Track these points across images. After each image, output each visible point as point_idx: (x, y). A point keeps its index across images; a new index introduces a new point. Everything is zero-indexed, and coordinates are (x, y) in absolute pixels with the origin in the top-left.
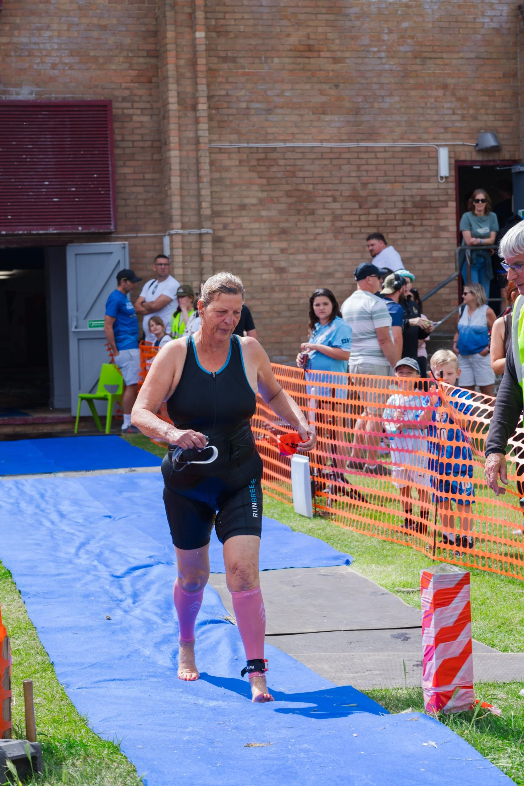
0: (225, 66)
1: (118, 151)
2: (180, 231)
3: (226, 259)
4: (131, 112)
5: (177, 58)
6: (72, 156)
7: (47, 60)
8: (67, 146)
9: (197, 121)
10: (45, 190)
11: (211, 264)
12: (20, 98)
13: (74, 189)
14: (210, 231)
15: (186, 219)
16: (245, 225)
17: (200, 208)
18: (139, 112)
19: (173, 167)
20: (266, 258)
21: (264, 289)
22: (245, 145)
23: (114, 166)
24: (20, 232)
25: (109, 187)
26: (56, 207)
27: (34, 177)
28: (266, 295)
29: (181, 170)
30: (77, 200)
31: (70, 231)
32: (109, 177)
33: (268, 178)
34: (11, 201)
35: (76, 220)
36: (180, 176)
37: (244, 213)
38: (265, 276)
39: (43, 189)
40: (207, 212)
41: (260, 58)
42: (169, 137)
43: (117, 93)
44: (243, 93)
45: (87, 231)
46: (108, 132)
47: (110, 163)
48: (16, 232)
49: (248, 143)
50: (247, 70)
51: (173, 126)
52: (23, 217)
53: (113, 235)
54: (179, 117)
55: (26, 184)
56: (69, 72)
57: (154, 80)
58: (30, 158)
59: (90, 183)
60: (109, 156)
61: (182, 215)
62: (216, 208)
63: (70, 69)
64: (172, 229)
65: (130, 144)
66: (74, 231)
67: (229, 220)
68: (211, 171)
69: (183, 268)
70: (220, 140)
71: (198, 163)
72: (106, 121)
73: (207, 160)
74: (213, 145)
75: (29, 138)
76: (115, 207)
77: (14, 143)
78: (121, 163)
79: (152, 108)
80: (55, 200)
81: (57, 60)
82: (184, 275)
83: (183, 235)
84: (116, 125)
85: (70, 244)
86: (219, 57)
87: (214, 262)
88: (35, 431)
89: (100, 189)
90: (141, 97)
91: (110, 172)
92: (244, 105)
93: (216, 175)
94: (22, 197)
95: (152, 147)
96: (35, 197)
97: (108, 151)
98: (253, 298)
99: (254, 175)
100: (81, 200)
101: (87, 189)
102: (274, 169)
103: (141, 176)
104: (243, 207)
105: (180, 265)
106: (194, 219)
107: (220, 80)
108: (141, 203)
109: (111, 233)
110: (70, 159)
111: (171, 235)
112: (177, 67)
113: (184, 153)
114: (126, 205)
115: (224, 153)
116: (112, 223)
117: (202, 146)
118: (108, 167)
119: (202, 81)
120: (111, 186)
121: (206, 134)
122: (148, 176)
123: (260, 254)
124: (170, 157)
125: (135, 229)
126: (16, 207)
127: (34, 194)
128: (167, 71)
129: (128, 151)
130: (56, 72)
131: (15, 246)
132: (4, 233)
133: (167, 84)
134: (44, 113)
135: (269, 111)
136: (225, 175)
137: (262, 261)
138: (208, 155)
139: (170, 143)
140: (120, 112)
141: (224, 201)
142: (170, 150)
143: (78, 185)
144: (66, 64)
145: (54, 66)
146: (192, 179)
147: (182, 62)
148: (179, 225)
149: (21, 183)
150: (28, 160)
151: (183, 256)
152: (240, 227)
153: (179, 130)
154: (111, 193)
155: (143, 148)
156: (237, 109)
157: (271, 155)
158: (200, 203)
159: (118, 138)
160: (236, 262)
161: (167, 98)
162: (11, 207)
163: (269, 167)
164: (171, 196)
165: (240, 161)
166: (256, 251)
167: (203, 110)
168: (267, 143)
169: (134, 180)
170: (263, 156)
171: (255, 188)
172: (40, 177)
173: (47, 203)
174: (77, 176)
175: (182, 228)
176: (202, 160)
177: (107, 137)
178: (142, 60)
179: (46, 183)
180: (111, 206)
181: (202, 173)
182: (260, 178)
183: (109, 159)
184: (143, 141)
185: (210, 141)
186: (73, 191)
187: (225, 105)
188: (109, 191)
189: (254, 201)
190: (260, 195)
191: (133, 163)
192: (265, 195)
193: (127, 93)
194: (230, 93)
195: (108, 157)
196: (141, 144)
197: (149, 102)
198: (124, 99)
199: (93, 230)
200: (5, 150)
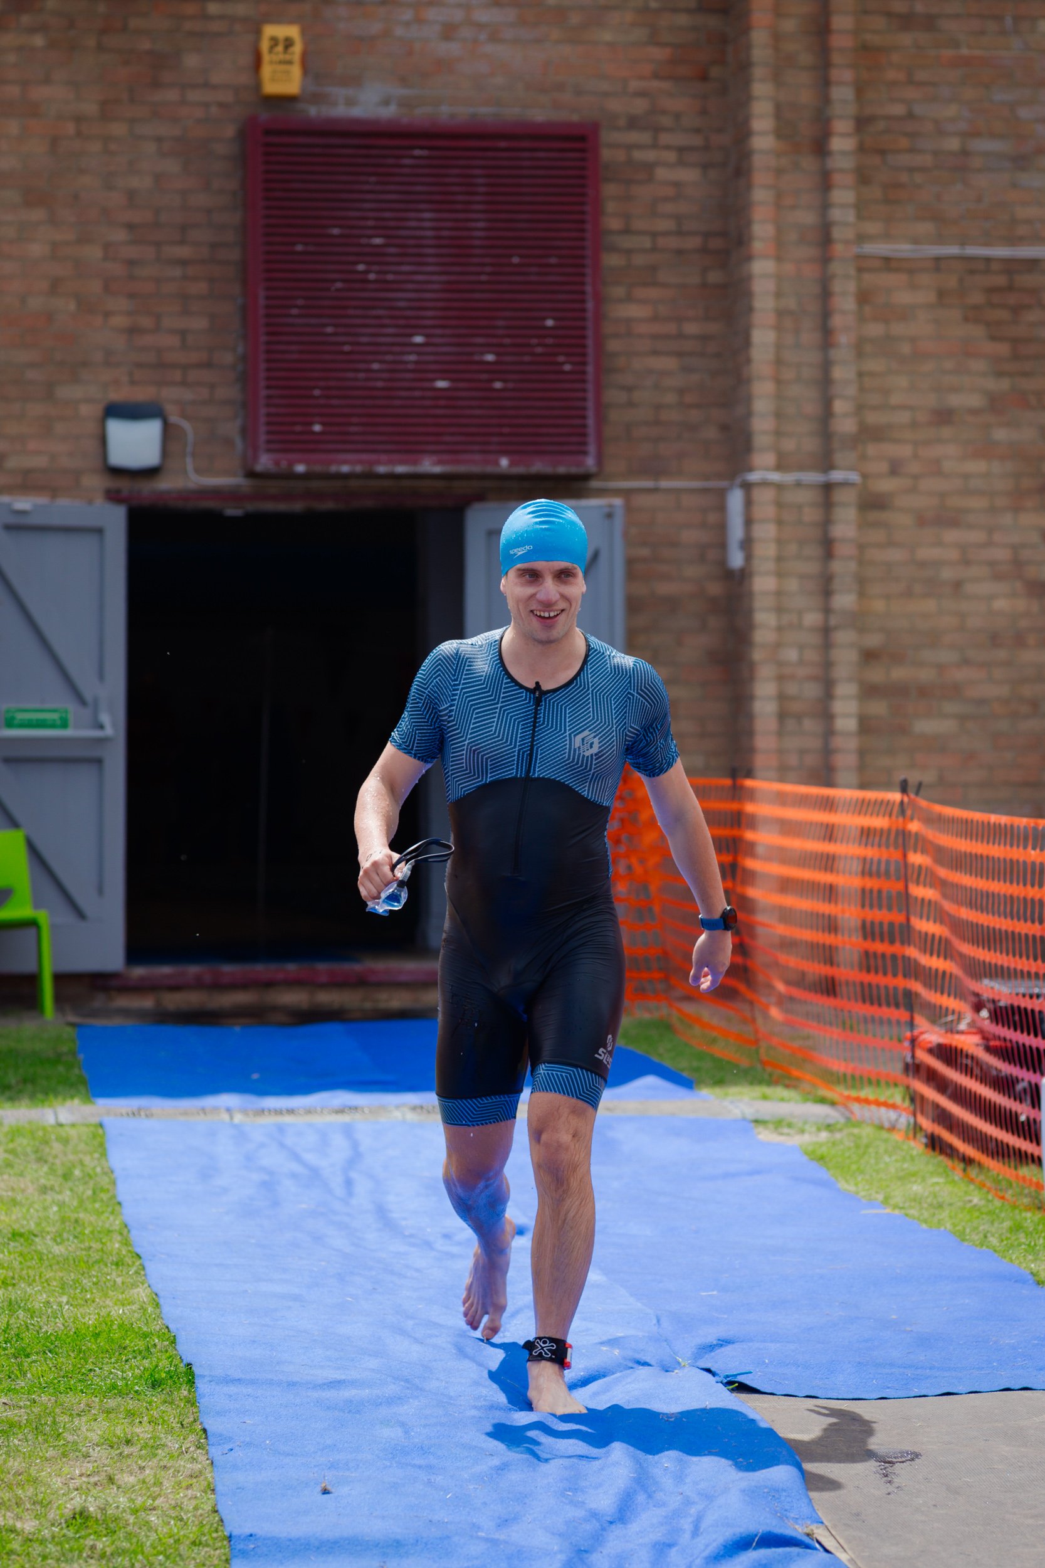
0: (906, 39)
1: (611, 260)
2: (775, 477)
3: (895, 555)
4: (650, 156)
5: (778, 12)
6: (488, 269)
7: (432, 14)
8: (477, 242)
9: (825, 183)
10: (412, 358)
11: (852, 566)
12: (357, 112)
13: (490, 358)
14: (854, 477)
15: (789, 445)
16: (948, 466)
17: (827, 414)
18: (671, 156)
19: (758, 303)
20: (1001, 554)
21: (995, 640)
22: (953, 250)
23: (599, 299)
24: (345, 469)
25: (584, 355)
26: (442, 402)
27: (387, 321)
28: (1002, 654)
29: (780, 313)
30: (498, 385)
31: (475, 469)
32: (584, 328)
33: (1015, 341)
34: (322, 384)
35: (495, 439)
36: (779, 328)
37: (946, 432)
38: (1000, 604)
39: (410, 353)
40: (845, 425)
41: (999, 18)
42: (749, 223)
43: (615, 105)
44: (951, 110)
45: (520, 470)
46: (587, 208)
47: (589, 289)
48: (333, 469)
49: (963, 244)
50: (965, 51)
51: (761, 195)
52: (353, 429)
53: (594, 484)
54: (779, 172)
55: (364, 339)
56: (489, 48)
57: (715, 72)
58: (378, 273)
59: (534, 341)
60: (588, 271)
61: (778, 433)
62: (872, 418)
63: (494, 38)
64: (750, 469)
65: (647, 243)
66: (490, 469)
67: (905, 451)
68: (861, 319)
69: (780, 575)
70: (887, 237)
71: (826, 294)
72: (582, 177)
73: (851, 286)
74: (869, 248)
75: (376, 219)
76: (599, 406)
77: (336, 231)
78: (618, 291)
79: (706, 148)
80: (441, 384)
81: (458, 15)
82: (779, 593)
83: (779, 487)
84: (609, 190)
85: (477, 506)
86: (889, 14)
87: (861, 562)
88: (368, 1005)
89: (561, 359)
90: (677, 116)
91: (589, 315)
92: (953, 144)
93: (875, 330)
94: (350, 375)
95: (704, 250)
96: (385, 375)
97: (583, 257)
98: (966, 662)
99: (977, 331)
100: (510, 385)
101: (527, 358)
102: (1033, 316)
103: (671, 328)
104: (944, 416)
105: (770, 566)
106: (811, 445)
107: (891, 75)
108: (670, 398)
109: (586, 477)
110: (484, 278)
111: (747, 487)
112: (777, 38)
113: (789, 268)
114: (631, 404)
115: (897, 270)
116: (592, 448)
117: (839, 249)
118: (583, 301)
119: (843, 75)
120: (590, 350)
121: (850, 216)
122: (691, 328)
123: (989, 544)
124: (749, 278)
125: (654, 468)
126: (334, 402)
127: (384, 366)
128: (749, 47)
129: (639, 260)
130: (453, 49)
131: (329, 505)
132: (300, 468)
133: (747, 82)
134: (417, 152)
135: (1021, 162)
136: (898, 329)
137: (992, 564)
138: (852, 272)
139: (750, 239)
140: (620, 156)
141: (895, 399)
142: (749, 258)
143: (502, 345)
144: (480, 26)
145: (449, 32)
146: (810, 336)
147: (789, 25)
148: (769, 459)
149: (350, 339)
150: (372, 276)
151: (779, 542)
152: (936, 469)
153: (778, 205)
154: (590, 369)
155: (680, 252)
156: (936, 153)
157: (1027, 280)
158: (827, 403)
159: (613, 223)
160: (923, 564)
161: (747, 121)
162: (322, 401)
163: (1016, 310)
164: (749, 381)
165: (941, 294)
166: (976, 536)
167: (844, 153)
168: (1013, 245)
169: (655, 337)
170: (1001, 280)
171: (978, 365)
172: (402, 322)
173: (417, 394)
174: (501, 323)
175: (779, 467)
176: (837, 286)
177: (583, 222)
178: (683, 20)
179: (419, 339)
180: (590, 404)
181: (837, 321)
182: (993, 338)
183: (588, 279)
184: (680, 233)
185: (861, 238)
186: (488, 363)
187: (904, 143)
188: (584, 363)
189: (975, 401)
190: (991, 384)
191: (653, 293)
192: (1004, 384)
193: (639, 106)
194: (918, 110)
195: (583, 275)
196: (673, 242)
197: (698, 131)
198: (633, 123)
199: (539, 466)
200: (311, 248)
